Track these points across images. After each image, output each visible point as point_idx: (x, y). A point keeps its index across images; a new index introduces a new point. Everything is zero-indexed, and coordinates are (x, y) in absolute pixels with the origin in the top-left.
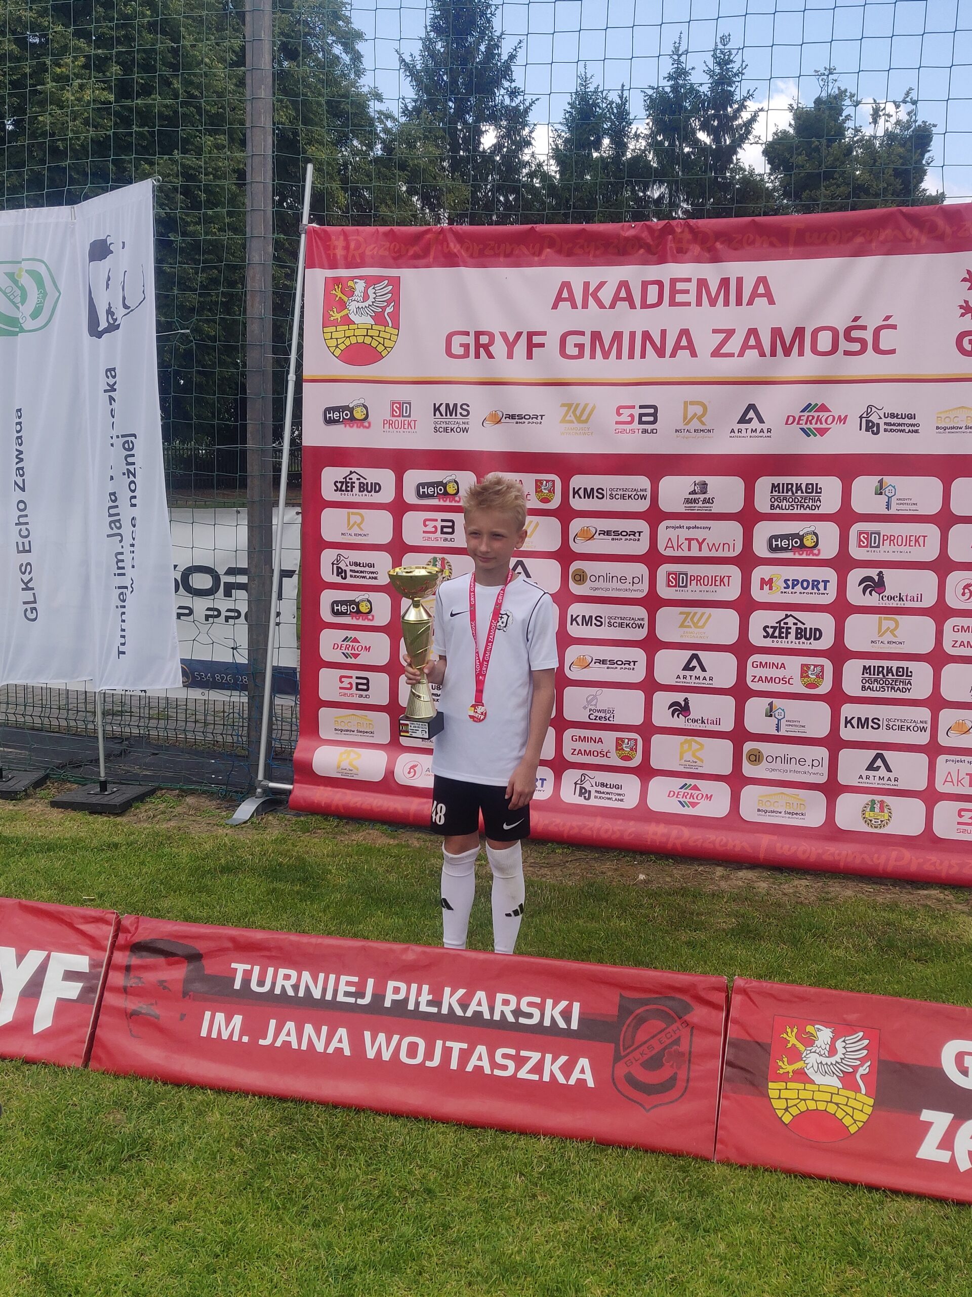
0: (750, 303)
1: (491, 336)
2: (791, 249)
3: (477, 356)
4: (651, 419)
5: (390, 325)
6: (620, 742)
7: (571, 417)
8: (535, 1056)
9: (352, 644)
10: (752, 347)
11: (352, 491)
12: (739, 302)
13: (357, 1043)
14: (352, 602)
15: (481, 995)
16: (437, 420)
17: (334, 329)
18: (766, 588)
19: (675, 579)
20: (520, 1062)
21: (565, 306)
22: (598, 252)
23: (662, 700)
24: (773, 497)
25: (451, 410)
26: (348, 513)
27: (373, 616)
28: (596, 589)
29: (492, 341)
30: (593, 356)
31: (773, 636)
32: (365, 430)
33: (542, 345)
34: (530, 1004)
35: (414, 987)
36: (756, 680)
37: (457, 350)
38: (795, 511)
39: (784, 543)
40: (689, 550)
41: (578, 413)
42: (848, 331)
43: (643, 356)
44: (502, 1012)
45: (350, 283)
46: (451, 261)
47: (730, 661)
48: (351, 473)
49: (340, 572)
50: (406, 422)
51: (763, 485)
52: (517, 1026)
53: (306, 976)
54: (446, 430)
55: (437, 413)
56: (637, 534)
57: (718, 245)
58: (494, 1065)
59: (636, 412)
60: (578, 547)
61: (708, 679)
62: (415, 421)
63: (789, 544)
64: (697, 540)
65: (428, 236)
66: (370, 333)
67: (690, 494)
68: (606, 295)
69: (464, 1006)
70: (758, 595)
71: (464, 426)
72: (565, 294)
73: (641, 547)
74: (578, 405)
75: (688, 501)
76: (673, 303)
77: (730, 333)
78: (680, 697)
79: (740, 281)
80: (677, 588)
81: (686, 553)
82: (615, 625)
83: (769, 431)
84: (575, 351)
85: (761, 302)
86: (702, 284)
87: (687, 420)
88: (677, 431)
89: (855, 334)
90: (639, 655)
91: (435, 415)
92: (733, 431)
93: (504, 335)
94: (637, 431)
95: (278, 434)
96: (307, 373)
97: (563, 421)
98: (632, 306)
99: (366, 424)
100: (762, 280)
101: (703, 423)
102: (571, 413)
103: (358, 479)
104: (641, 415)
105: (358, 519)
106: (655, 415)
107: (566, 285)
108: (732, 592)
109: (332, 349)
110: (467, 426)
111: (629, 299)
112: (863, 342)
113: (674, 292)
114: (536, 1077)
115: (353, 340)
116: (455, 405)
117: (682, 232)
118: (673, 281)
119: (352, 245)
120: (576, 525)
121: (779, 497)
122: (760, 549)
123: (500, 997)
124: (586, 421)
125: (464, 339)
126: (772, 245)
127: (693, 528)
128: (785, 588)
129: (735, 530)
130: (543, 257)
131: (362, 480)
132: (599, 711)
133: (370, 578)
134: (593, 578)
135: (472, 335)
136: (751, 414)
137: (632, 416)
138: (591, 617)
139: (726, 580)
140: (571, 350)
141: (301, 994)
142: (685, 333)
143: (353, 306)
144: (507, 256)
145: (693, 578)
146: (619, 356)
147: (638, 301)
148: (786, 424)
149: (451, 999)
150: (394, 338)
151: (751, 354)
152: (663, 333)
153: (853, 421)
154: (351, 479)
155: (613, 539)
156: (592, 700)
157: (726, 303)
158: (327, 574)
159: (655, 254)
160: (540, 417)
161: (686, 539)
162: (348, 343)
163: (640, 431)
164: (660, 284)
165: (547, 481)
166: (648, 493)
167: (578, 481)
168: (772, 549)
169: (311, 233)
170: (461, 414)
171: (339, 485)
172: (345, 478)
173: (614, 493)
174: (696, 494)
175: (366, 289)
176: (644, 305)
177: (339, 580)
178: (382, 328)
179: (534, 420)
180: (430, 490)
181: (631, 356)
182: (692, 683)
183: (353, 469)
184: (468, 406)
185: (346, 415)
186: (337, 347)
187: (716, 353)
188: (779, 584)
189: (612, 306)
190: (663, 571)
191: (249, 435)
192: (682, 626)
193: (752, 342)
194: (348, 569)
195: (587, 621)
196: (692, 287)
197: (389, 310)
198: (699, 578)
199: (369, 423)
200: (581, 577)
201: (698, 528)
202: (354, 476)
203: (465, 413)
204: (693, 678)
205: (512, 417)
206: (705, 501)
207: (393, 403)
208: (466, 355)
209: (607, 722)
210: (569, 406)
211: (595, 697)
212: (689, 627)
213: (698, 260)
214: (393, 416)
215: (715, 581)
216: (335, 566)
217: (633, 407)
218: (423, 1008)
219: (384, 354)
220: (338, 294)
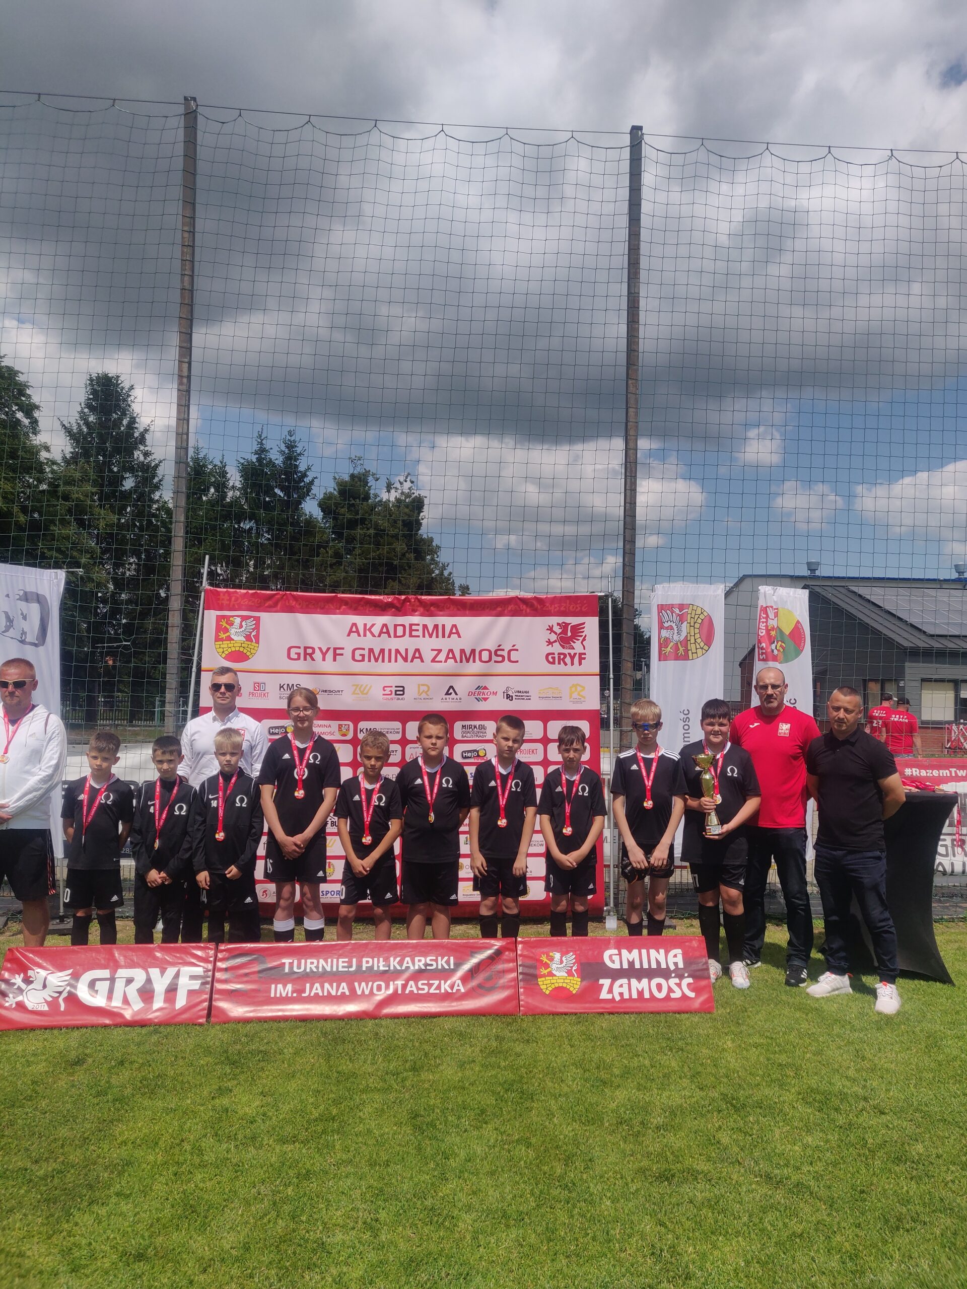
0: (449, 637)
1: (313, 649)
2: (468, 612)
3: (305, 659)
4: (401, 693)
5: (254, 642)
8: (436, 982)
10: (451, 658)
12: (444, 636)
13: (353, 990)
15: (408, 959)
16: (281, 693)
17: (221, 643)
20: (430, 986)
21: (354, 635)
22: (371, 609)
24: (463, 732)
25: (290, 687)
29: (314, 652)
30: (369, 661)
33: (342, 654)
34: (431, 960)
35: (376, 960)
37: (293, 656)
38: (474, 739)
39: (469, 755)
41: (361, 690)
42: (496, 651)
43: (396, 661)
44: (419, 965)
45: (232, 619)
46: (290, 609)
50: (261, 694)
51: (458, 725)
52: (426, 970)
53: (322, 962)
55: (282, 689)
56: (395, 752)
57: (432, 609)
58: (418, 989)
59: (393, 689)
62: (268, 693)
65: (277, 596)
66: (243, 645)
68: (376, 630)
69: (401, 966)
72: (354, 629)
73: (397, 758)
74: (362, 685)
76: (411, 636)
77: (440, 651)
79: (444, 626)
83: (461, 699)
84: (360, 658)
85: (454, 636)
86: (425, 627)
87: (419, 693)
88: (415, 699)
89: (499, 653)
91: (280, 690)
92: (444, 700)
93: (320, 649)
94: (394, 699)
96: (204, 667)
97: (354, 693)
98: (390, 636)
100: (454, 626)
101: (428, 695)
102: (358, 690)
104: (396, 691)
106: (403, 691)
107: (354, 625)
109: (220, 653)
111: (388, 633)
112: (503, 657)
113: (411, 630)
114: (438, 991)
115: (233, 649)
116: (293, 685)
117: (414, 602)
118: (411, 625)
119: (233, 599)
121: (466, 731)
123: (417, 959)
124: (366, 694)
125: (298, 650)
126: (458, 609)
130: (342, 610)
135: (302, 649)
136: (451, 691)
137: (391, 691)
140: (358, 657)
141: (320, 970)
142: (417, 650)
143: (233, 631)
144: (321, 608)
146: (383, 661)
147: (392, 634)
148: (469, 695)
149: (394, 963)
150: (256, 648)
151: (451, 661)
152: (407, 650)
153: (501, 695)
157: (437, 637)
159: (401, 611)
160: (342, 692)
162: (230, 650)
163: (396, 699)
164: (404, 626)
165: (345, 725)
166: (401, 730)
167: (362, 725)
168: (463, 758)
173: (382, 731)
175: (241, 622)
176: (396, 636)
178: (250, 643)
179: (338, 694)
180: (277, 731)
181: (390, 661)
184: (300, 685)
186: (223, 652)
187: (433, 661)
189: (379, 636)
193: (451, 655)
196: (420, 628)
197: (254, 634)
199: (241, 694)
205: (326, 691)
207: (255, 684)
208: (299, 659)
210: (357, 686)
213: (422, 615)
214: (255, 690)
217: (391, 687)
218: (382, 968)
219: (250, 657)
220: (223, 624)
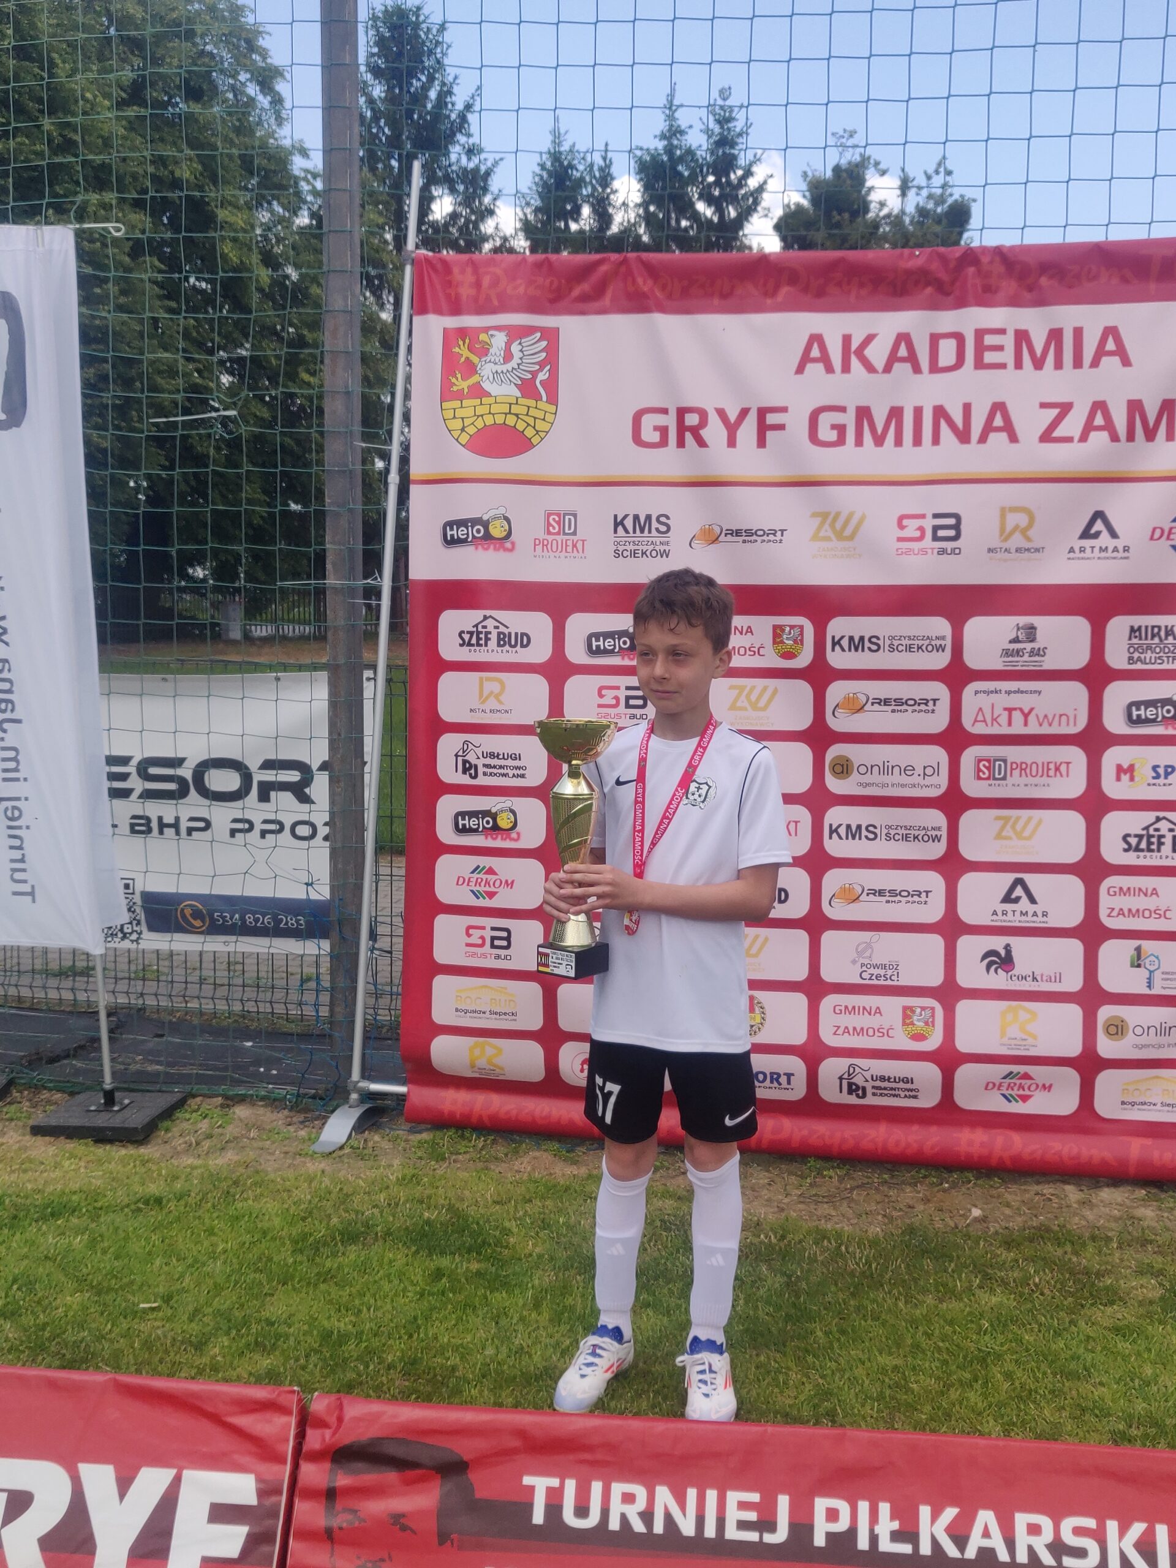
0: (1095, 364)
1: (703, 414)
2: (1152, 286)
3: (681, 443)
4: (952, 533)
5: (544, 398)
6: (908, 1012)
7: (826, 531)
9: (485, 877)
10: (1099, 428)
11: (486, 645)
14: (486, 813)
15: (986, 1517)
16: (618, 540)
17: (456, 404)
18: (1125, 778)
19: (988, 768)
21: (815, 370)
22: (864, 292)
23: (970, 948)
24: (1131, 646)
25: (642, 524)
26: (481, 679)
27: (518, 834)
28: (867, 785)
29: (704, 422)
30: (859, 442)
31: (1137, 849)
32: (507, 554)
33: (781, 427)
34: (1078, 1531)
35: (863, 1506)
36: (1115, 913)
37: (649, 435)
38: (1165, 666)
39: (1150, 713)
40: (1010, 724)
41: (838, 525)
43: (936, 440)
44: (1031, 1549)
45: (483, 337)
46: (638, 303)
47: (1074, 887)
48: (485, 618)
49: (468, 768)
50: (570, 543)
51: (1118, 627)
54: (634, 554)
55: (620, 528)
56: (931, 703)
57: (1044, 281)
59: (929, 523)
60: (839, 723)
61: (1040, 914)
62: (583, 541)
63: (1157, 714)
64: (1021, 710)
65: (603, 268)
66: (515, 409)
67: (1010, 642)
68: (878, 353)
69: (961, 1542)
70: (1112, 788)
71: (662, 548)
72: (815, 353)
73: (938, 722)
74: (838, 514)
75: (1007, 653)
76: (979, 364)
77: (1065, 408)
78: (997, 943)
79: (1078, 333)
80: (992, 782)
81: (1005, 730)
82: (897, 837)
83: (1126, 549)
84: (833, 436)
85: (1111, 363)
86: (1022, 337)
87: (1005, 535)
88: (990, 550)
90: (934, 881)
91: (615, 531)
92: (1072, 550)
93: (721, 413)
94: (930, 551)
95: (372, 561)
96: (416, 470)
97: (815, 537)
98: (917, 369)
99: (508, 545)
100: (1111, 332)
101: (1029, 539)
102: (827, 526)
103: (496, 627)
104: (936, 529)
105: (495, 687)
106: (957, 527)
107: (816, 339)
108: (1074, 786)
109: (456, 434)
110: (667, 548)
111: (912, 359)
113: (981, 349)
115: (489, 420)
116: (649, 518)
117: (991, 262)
118: (980, 334)
119: (486, 281)
120: (836, 691)
121: (1140, 646)
122: (1114, 721)
123: (1022, 1520)
124: (851, 537)
125: (660, 420)
126: (1125, 280)
127: (1015, 692)
128: (1154, 778)
129: (1076, 694)
130: (780, 298)
131: (502, 629)
132: (876, 966)
133: (514, 775)
134: (863, 770)
135: (673, 414)
136: (1099, 526)
137: (921, 529)
138: (859, 827)
139: (1063, 768)
140: (826, 433)
141: (658, 1528)
142: (999, 407)
143: (486, 370)
144: (724, 296)
145: (1014, 766)
146: (899, 442)
147: (924, 362)
148: (1152, 538)
149: (933, 1527)
150: (550, 418)
151: (1098, 439)
152: (967, 408)
154: (485, 627)
155: (893, 711)
156: (864, 950)
157: (1059, 365)
158: (447, 771)
159: (948, 294)
160: (779, 533)
161: (1005, 709)
162: (480, 424)
163: (936, 551)
164: (959, 338)
165: (792, 627)
166: (948, 642)
167: (839, 626)
168: (1132, 721)
169: (419, 264)
170: (657, 530)
171: (466, 637)
172: (476, 626)
173: (896, 643)
174: (1019, 642)
175: (508, 345)
176: (934, 368)
177: (466, 780)
178: (532, 403)
179: (771, 537)
180: (608, 644)
181: (917, 441)
182: (1016, 921)
183: (488, 613)
184: (668, 518)
185: (478, 531)
186: (463, 430)
187: (1047, 437)
188: (1144, 773)
189: (888, 369)
190: (970, 756)
191: (329, 566)
192: (999, 836)
193: (1099, 420)
194: (480, 763)
195: (854, 832)
196: (1008, 341)
197: (543, 376)
198: (1024, 766)
199: (513, 544)
200: (843, 768)
201: (1022, 692)
202: (490, 623)
203: (663, 528)
204: (1018, 914)
205: (738, 533)
206: (1032, 653)
207: (549, 515)
208: (663, 442)
209: (889, 982)
210: (824, 516)
211: (869, 945)
212: (1009, 838)
214: (549, 533)
215: (1049, 769)
216: (460, 759)
217: (923, 516)
219: (535, 441)
220: (463, 351)
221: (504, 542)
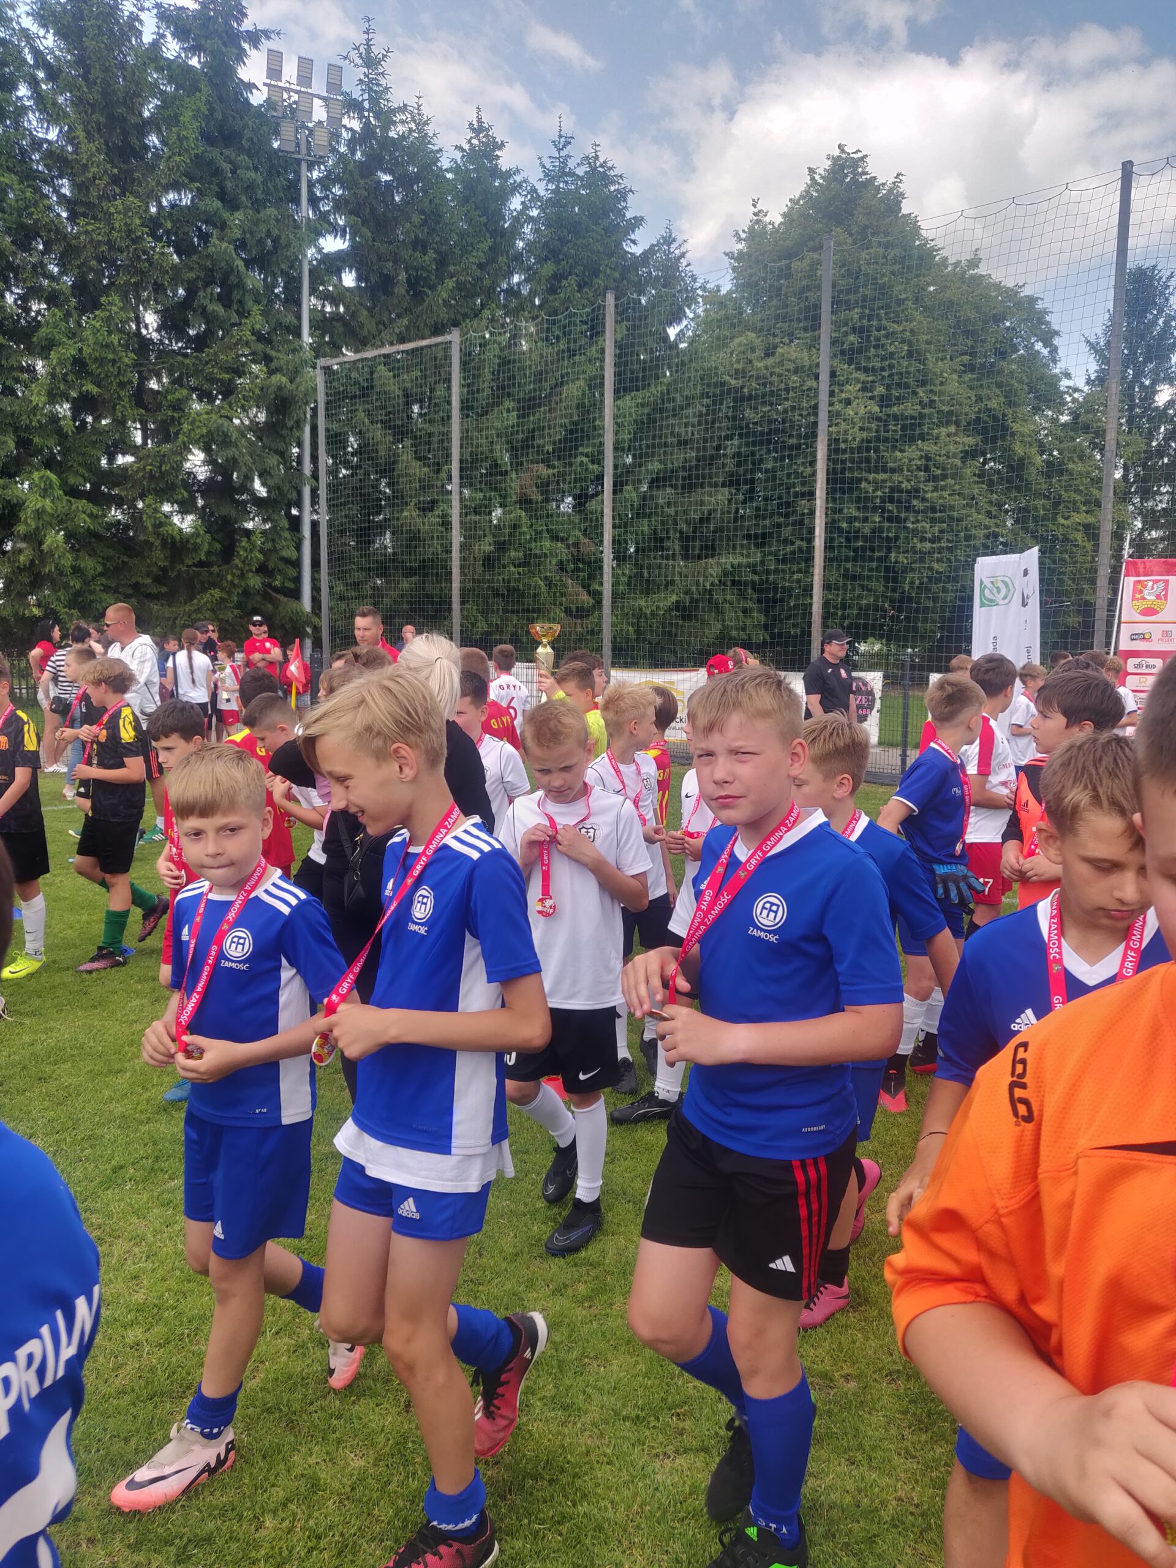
5: (1163, 600)
11: (1142, 668)
17: (1136, 601)
26: (1140, 678)
32: (1150, 643)
45: (1146, 583)
50: (1169, 640)
66: (1154, 603)
96: (1123, 619)
103: (1146, 663)
109: (1135, 610)
115: (1146, 606)
119: (1148, 567)
143: (1146, 592)
150: (1165, 604)
154: (1141, 663)
162: (1143, 607)
169: (1127, 563)
171: (1136, 666)
172: (1139, 663)
175: (1153, 584)
178: (1159, 601)
183: (1143, 659)
185: (1141, 636)
186: (1138, 609)
197: (1163, 593)
199: (1152, 640)
202: (1143, 662)
207: (1163, 632)
214: (1163, 637)
219: (1160, 611)
220: (1139, 587)
221: (1149, 639)
